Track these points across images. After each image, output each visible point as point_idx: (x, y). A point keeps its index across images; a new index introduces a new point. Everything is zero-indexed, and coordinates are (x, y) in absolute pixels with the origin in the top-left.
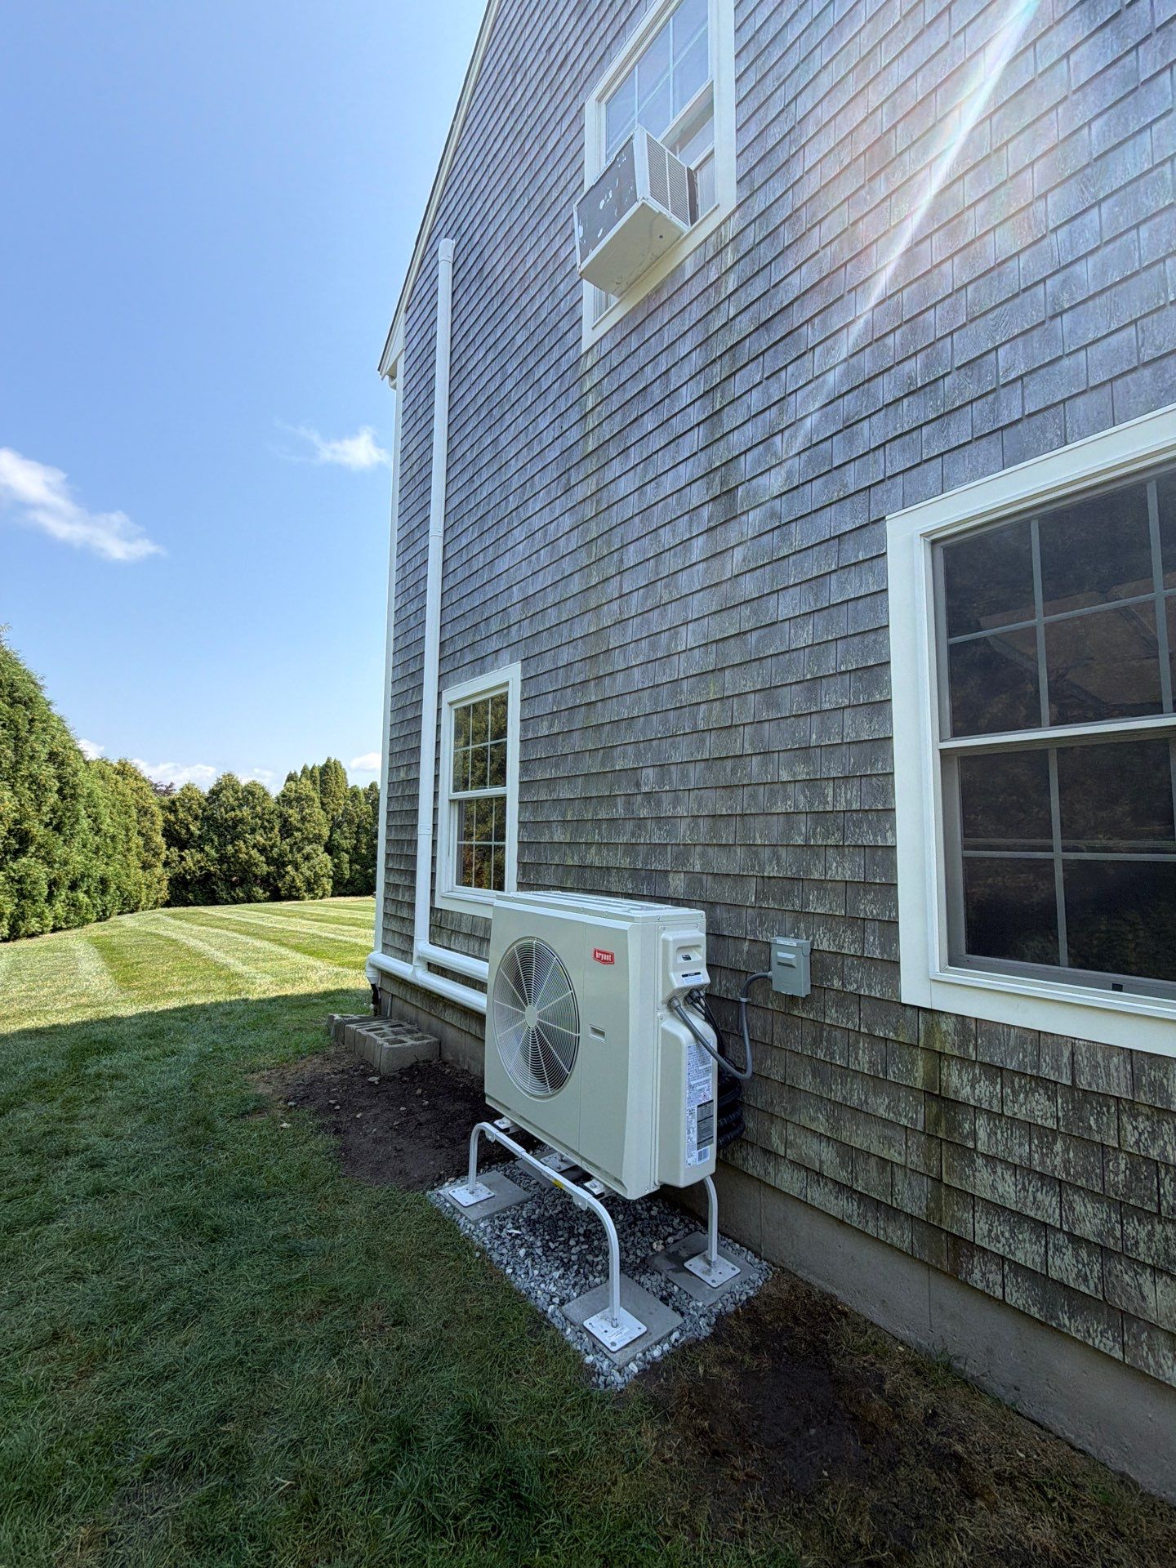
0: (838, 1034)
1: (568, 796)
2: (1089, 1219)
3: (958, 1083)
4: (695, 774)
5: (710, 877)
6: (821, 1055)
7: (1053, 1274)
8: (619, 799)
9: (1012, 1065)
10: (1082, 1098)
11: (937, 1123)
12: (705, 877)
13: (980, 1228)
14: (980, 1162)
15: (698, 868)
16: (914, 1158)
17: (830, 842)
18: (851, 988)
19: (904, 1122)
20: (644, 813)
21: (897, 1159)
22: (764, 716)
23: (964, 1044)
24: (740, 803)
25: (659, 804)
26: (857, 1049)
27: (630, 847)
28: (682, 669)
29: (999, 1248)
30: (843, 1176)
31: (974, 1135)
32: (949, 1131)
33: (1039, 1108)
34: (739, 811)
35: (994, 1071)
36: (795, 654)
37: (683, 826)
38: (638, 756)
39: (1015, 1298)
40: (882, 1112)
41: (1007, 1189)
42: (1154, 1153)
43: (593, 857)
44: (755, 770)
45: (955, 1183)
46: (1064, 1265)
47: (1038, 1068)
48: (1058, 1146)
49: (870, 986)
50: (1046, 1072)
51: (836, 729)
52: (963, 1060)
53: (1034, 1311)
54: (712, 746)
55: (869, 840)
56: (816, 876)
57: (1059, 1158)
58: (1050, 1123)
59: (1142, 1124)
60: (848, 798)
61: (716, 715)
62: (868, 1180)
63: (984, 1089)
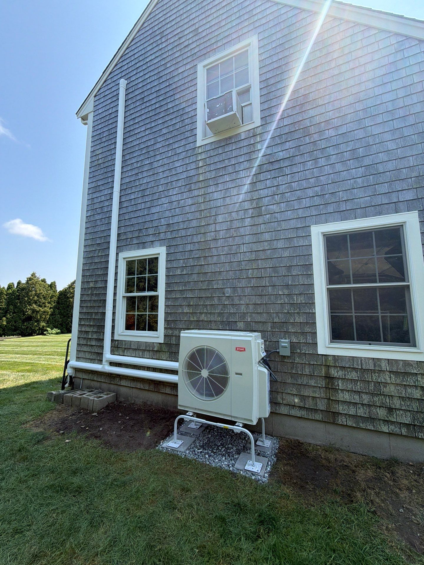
0: (299, 365)
1: (191, 296)
2: (366, 399)
3: (334, 372)
4: (247, 291)
5: (253, 323)
6: (294, 372)
7: (359, 415)
8: (215, 298)
9: (347, 366)
10: (364, 371)
11: (328, 384)
12: (251, 323)
13: (341, 408)
14: (340, 392)
15: (249, 320)
16: (322, 395)
17: (295, 312)
18: (303, 352)
19: (320, 385)
20: (227, 303)
21: (318, 396)
22: (273, 275)
23: (335, 363)
24: (265, 300)
25: (233, 300)
26: (305, 368)
27: (220, 314)
28: (242, 258)
29: (345, 412)
30: (302, 404)
31: (338, 385)
32: (332, 386)
33: (354, 375)
34: (265, 303)
35: (343, 368)
36: (283, 258)
37: (243, 307)
38: (223, 284)
39: (350, 423)
40: (313, 384)
41: (346, 397)
42: (379, 381)
43: (203, 317)
44: (270, 291)
45: (334, 399)
46: (361, 412)
47: (353, 365)
48: (359, 384)
49: (309, 351)
50: (355, 366)
51: (297, 280)
52: (335, 367)
53: (354, 425)
54: (253, 282)
55: (308, 311)
56: (292, 321)
57: (359, 386)
58: (357, 378)
59: (377, 374)
60: (301, 299)
61: (256, 273)
62: (309, 404)
63: (340, 373)
